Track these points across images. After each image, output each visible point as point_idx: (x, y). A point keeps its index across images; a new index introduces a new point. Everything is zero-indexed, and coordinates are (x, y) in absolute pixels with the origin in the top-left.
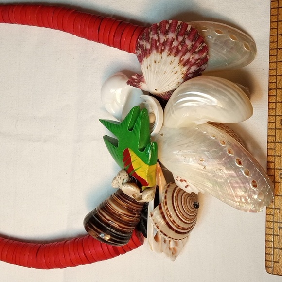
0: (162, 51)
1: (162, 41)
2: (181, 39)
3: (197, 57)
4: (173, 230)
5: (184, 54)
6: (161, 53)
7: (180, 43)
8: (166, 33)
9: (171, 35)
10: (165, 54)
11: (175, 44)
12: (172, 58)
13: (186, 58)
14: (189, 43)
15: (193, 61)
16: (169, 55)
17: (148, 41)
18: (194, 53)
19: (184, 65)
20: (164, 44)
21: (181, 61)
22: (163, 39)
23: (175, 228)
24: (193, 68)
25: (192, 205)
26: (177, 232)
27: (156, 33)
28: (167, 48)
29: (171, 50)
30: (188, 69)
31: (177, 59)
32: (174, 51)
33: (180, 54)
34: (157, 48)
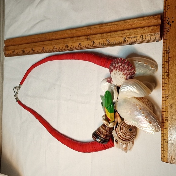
0: (116, 70)
1: (116, 66)
2: (123, 65)
3: (129, 72)
4: (121, 139)
5: (124, 71)
6: (116, 71)
7: (123, 67)
8: (118, 63)
9: (119, 64)
10: (117, 71)
11: (121, 67)
12: (120, 72)
13: (125, 72)
14: (126, 67)
15: (128, 73)
16: (119, 71)
17: (112, 66)
18: (128, 70)
19: (125, 75)
20: (117, 67)
21: (123, 74)
22: (117, 65)
23: (121, 138)
24: (129, 76)
25: (128, 130)
26: (122, 140)
27: (115, 63)
28: (118, 69)
29: (119, 69)
30: (127, 76)
31: (122, 73)
32: (121, 70)
33: (123, 71)
34: (115, 69)
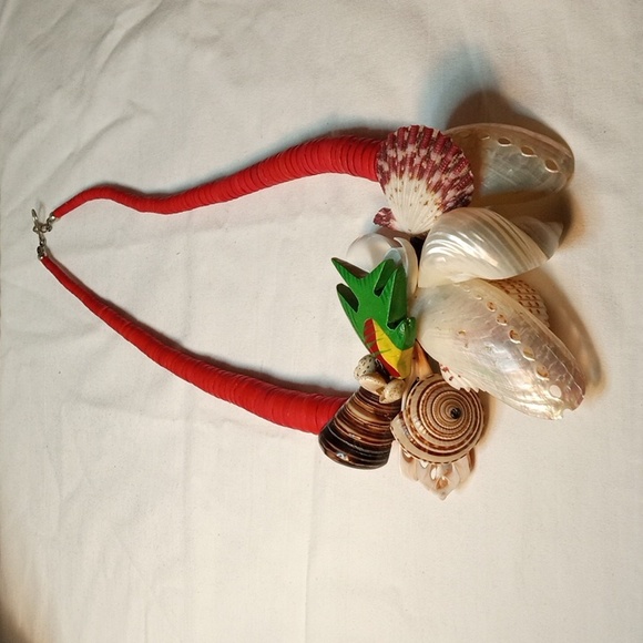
0: (402, 172)
1: (400, 159)
2: (423, 152)
3: (452, 176)
4: (424, 450)
5: (432, 173)
6: (401, 177)
7: (424, 159)
8: (404, 147)
9: (411, 149)
10: (406, 177)
11: (417, 161)
12: (415, 182)
13: (435, 179)
14: (436, 158)
15: (446, 183)
16: (412, 178)
17: (385, 160)
18: (447, 170)
19: (435, 190)
20: (403, 163)
21: (429, 186)
22: (401, 155)
23: (427, 448)
24: (451, 194)
26: (430, 453)
27: (394, 147)
28: (408, 167)
29: (412, 170)
30: (444, 196)
31: (422, 184)
32: (417, 171)
33: (426, 176)
34: (395, 169)
